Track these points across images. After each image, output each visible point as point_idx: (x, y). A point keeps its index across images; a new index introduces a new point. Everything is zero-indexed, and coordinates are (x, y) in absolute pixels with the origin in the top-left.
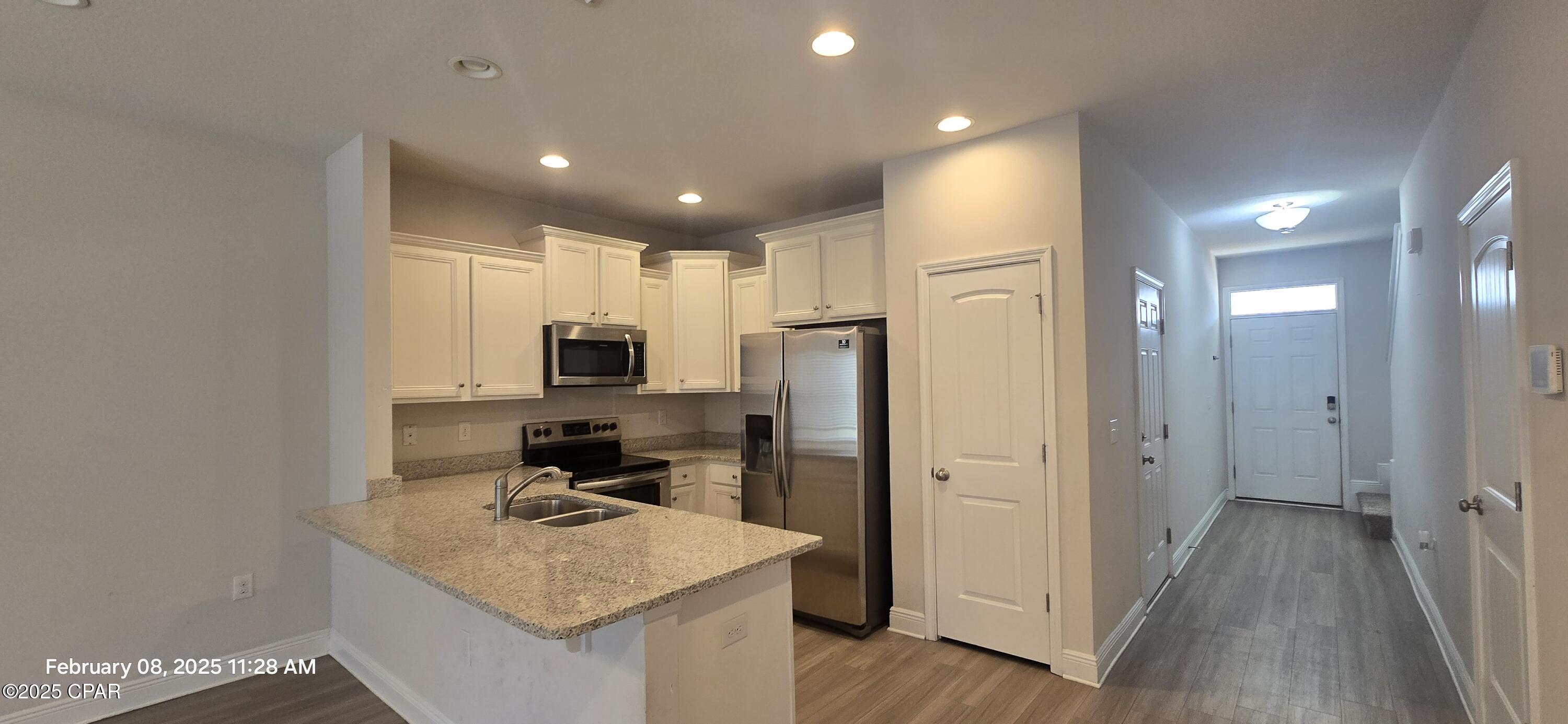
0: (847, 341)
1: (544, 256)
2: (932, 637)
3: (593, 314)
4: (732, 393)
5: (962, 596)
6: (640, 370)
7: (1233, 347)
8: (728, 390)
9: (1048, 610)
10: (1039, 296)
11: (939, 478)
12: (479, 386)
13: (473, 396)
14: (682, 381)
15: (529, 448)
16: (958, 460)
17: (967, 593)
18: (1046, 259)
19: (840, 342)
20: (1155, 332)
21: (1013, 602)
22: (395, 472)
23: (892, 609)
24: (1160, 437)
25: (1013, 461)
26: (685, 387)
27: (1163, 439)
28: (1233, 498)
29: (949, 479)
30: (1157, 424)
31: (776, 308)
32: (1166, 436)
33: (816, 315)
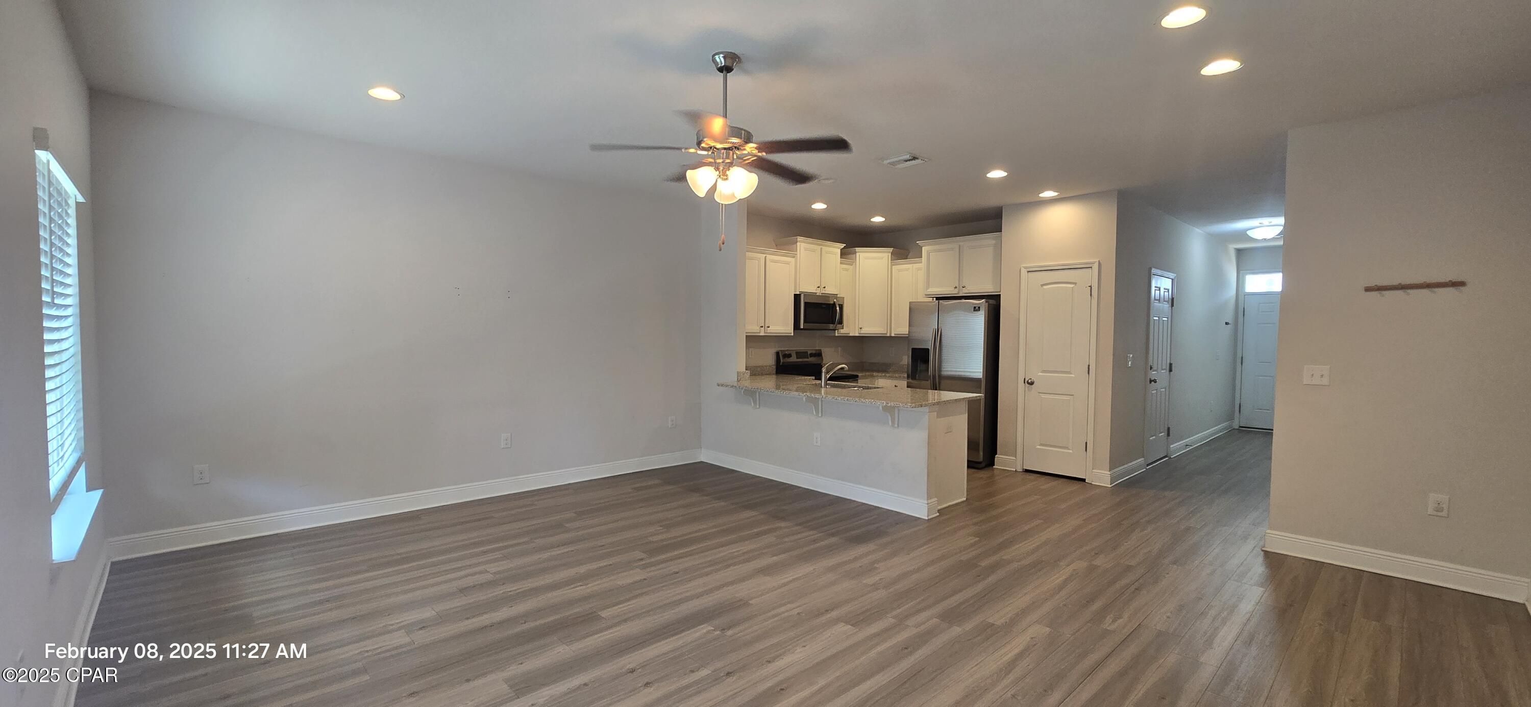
0: (979, 308)
1: (796, 254)
2: (1019, 469)
3: (819, 287)
4: (891, 337)
5: (1038, 447)
6: (841, 322)
7: (1245, 316)
8: (888, 335)
9: (1086, 450)
10: (1091, 286)
11: (1028, 383)
12: (769, 327)
13: (764, 333)
14: (861, 328)
15: (781, 364)
16: (1040, 374)
17: (1041, 445)
18: (1096, 267)
19: (975, 308)
20: (1167, 306)
21: (1067, 448)
22: (746, 370)
23: (996, 456)
24: (1166, 370)
25: (1071, 374)
26: (862, 332)
27: (1168, 372)
28: (1237, 427)
29: (1035, 384)
30: (1164, 362)
31: (928, 286)
32: (1171, 370)
33: (956, 291)
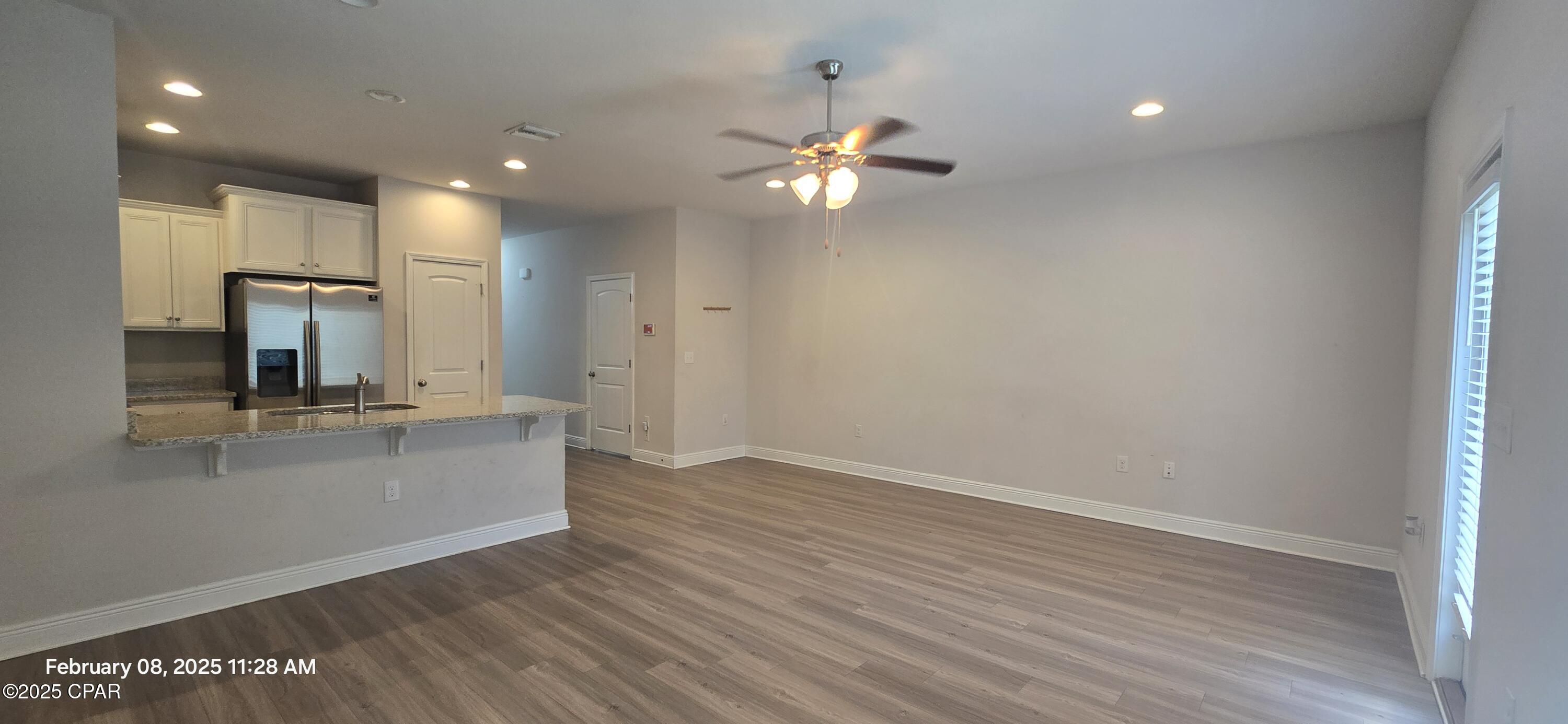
0: (376, 297)
10: (481, 286)
11: (420, 384)
16: (431, 373)
18: (485, 266)
19: (371, 297)
25: (465, 371)
29: (425, 385)
31: (245, 256)
33: (301, 270)
